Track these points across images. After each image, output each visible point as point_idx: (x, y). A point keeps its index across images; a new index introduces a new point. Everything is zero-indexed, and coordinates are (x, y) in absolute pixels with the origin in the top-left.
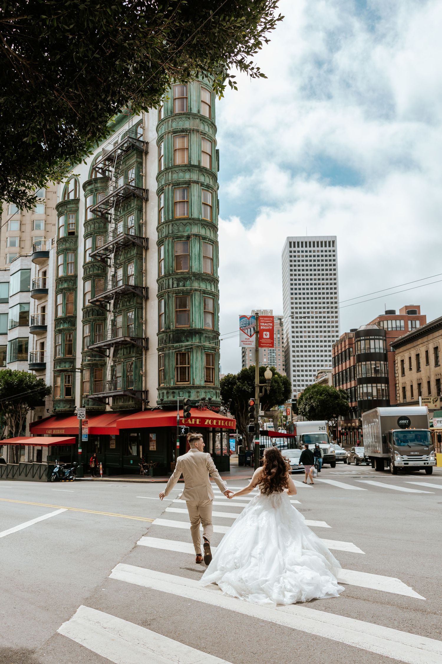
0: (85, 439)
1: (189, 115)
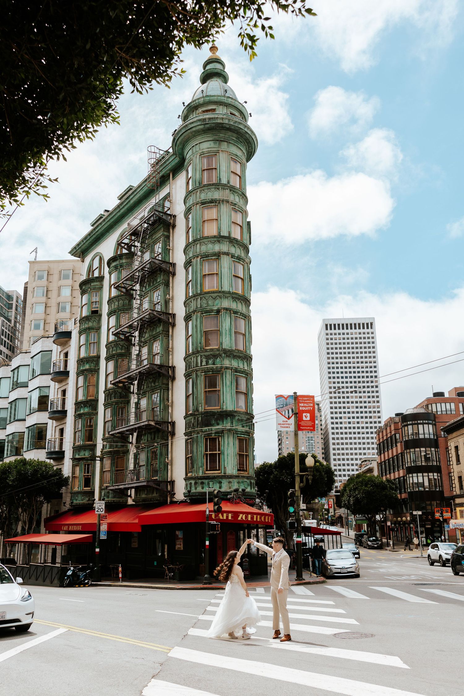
0: (103, 537)
1: (218, 186)
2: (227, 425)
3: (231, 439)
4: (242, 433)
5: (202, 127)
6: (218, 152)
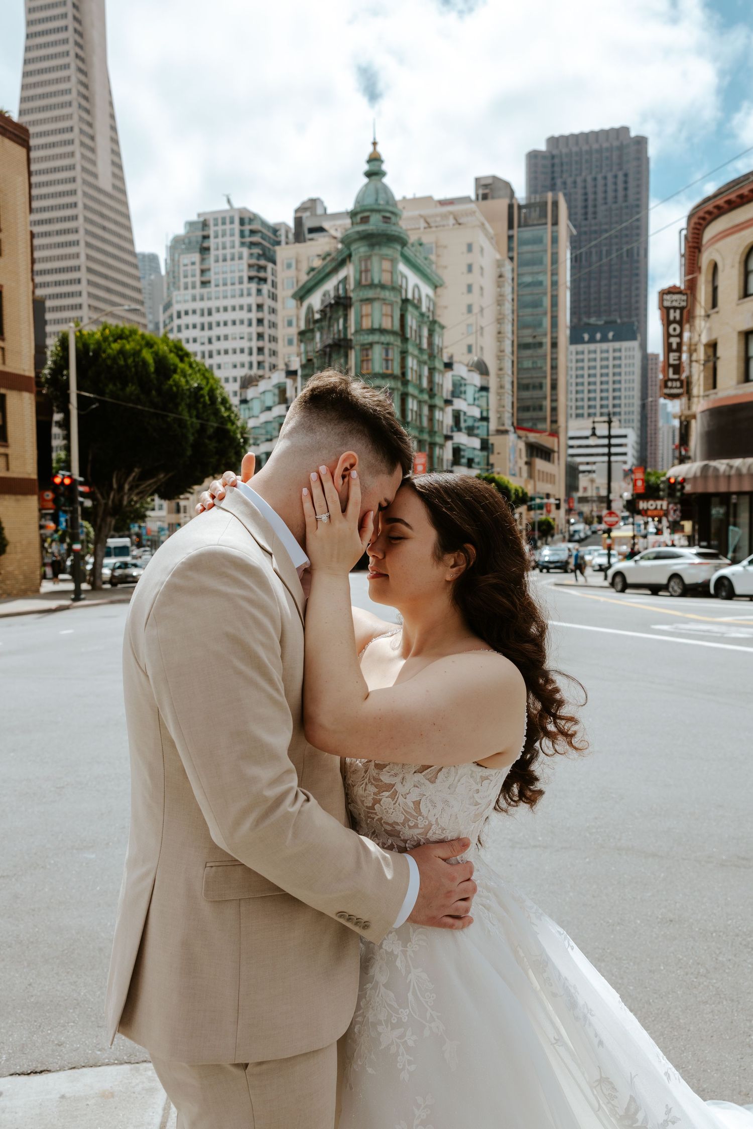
1: (372, 286)
5: (357, 237)
6: (371, 255)
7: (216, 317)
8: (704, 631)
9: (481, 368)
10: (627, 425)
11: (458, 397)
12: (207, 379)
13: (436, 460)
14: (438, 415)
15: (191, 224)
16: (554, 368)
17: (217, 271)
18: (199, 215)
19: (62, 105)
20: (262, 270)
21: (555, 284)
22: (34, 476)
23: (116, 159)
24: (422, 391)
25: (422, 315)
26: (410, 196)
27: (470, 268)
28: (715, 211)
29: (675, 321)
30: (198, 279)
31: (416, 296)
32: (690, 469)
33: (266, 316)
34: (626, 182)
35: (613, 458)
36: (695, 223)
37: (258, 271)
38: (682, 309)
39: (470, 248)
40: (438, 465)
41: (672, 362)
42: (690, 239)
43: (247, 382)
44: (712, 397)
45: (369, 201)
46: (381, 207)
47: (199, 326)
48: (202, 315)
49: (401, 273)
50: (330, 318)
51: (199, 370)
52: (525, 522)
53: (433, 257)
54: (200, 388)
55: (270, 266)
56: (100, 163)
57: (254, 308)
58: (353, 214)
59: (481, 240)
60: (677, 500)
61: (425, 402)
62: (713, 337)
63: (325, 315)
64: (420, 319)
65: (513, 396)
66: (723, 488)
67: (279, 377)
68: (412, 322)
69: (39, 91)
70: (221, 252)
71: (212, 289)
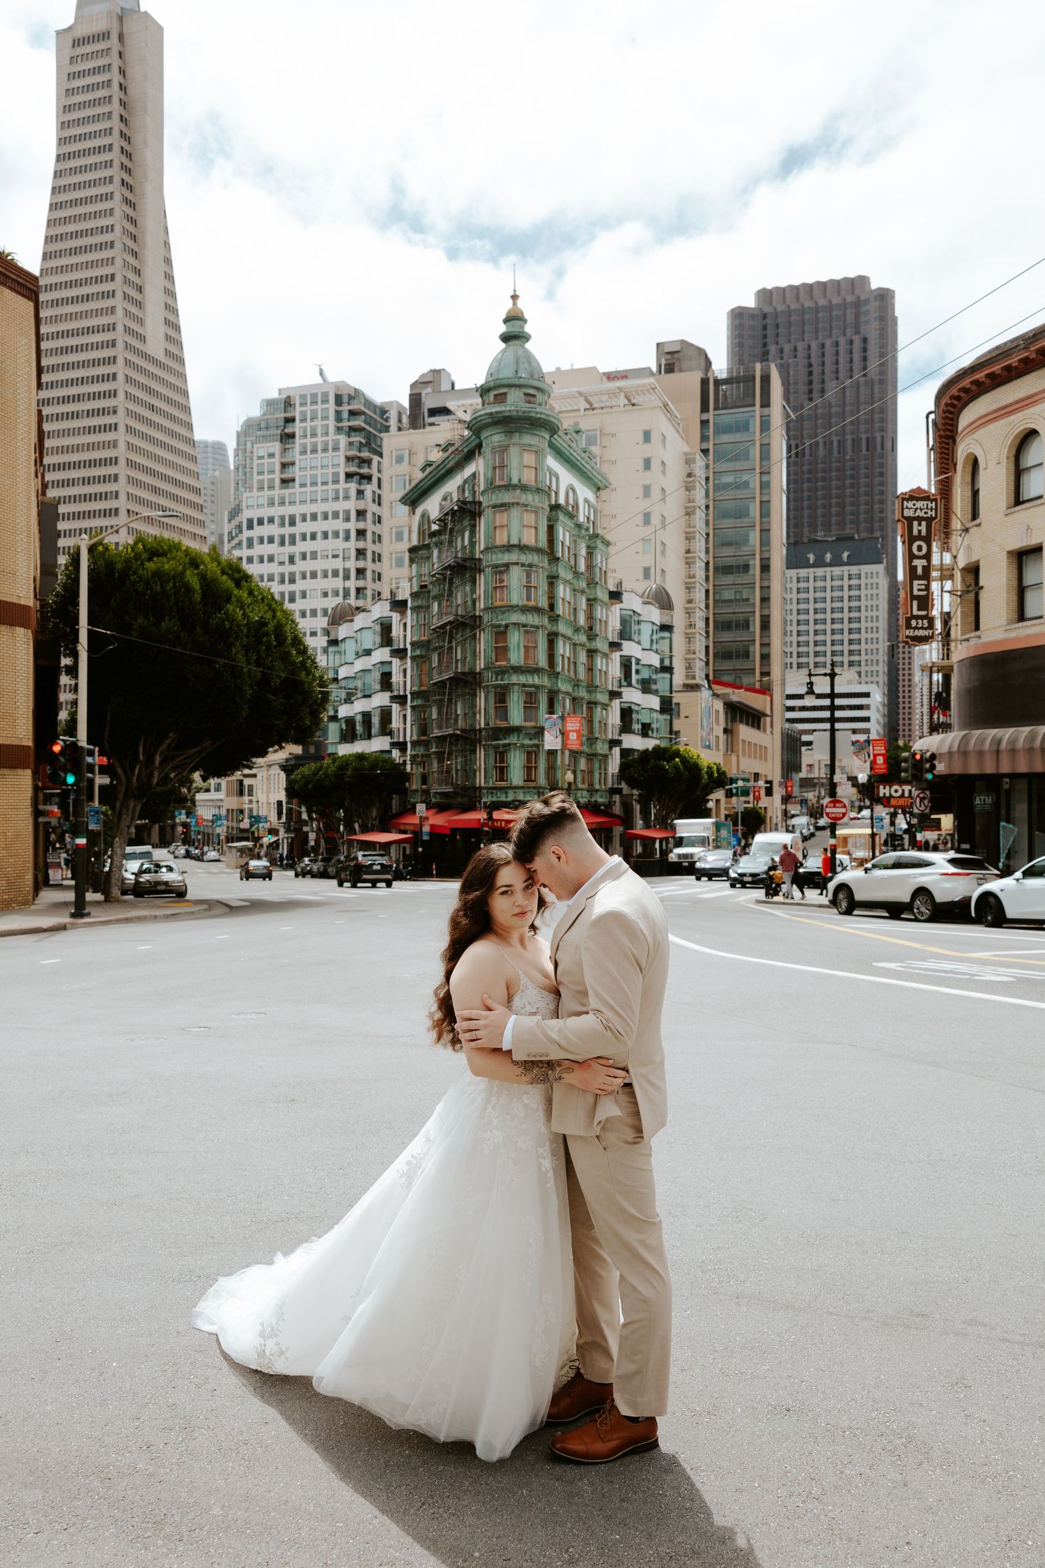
1: (509, 487)
2: (513, 739)
3: (517, 753)
4: (528, 746)
5: (490, 420)
6: (508, 446)
7: (300, 528)
8: (945, 972)
9: (663, 601)
10: (870, 679)
11: (630, 639)
12: (274, 611)
13: (596, 725)
14: (599, 663)
15: (270, 403)
16: (765, 600)
17: (304, 467)
18: (280, 391)
19: (101, 247)
20: (366, 465)
21: (765, 486)
22: (28, 742)
23: (171, 317)
24: (577, 630)
25: (579, 526)
26: (565, 367)
27: (647, 464)
28: (974, 388)
29: (919, 537)
30: (277, 477)
31: (571, 501)
32: (942, 741)
33: (368, 525)
34: (865, 350)
35: (837, 726)
36: (947, 405)
37: (359, 467)
38: (929, 520)
39: (647, 436)
40: (600, 733)
41: (916, 592)
42: (940, 427)
43: (339, 616)
44: (973, 642)
45: (507, 374)
46: (522, 382)
47: (277, 540)
48: (282, 525)
49: (549, 469)
50: (452, 530)
51: (263, 599)
52: (723, 812)
53: (595, 449)
54: (262, 623)
55: (376, 459)
56: (149, 322)
57: (353, 515)
58: (484, 391)
59: (662, 425)
60: (925, 786)
61: (583, 645)
62: (974, 559)
63: (446, 525)
64: (576, 532)
65: (707, 637)
66: (989, 769)
67: (381, 610)
68: (563, 535)
69: (71, 228)
70: (309, 440)
71: (296, 489)
